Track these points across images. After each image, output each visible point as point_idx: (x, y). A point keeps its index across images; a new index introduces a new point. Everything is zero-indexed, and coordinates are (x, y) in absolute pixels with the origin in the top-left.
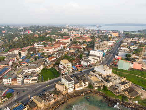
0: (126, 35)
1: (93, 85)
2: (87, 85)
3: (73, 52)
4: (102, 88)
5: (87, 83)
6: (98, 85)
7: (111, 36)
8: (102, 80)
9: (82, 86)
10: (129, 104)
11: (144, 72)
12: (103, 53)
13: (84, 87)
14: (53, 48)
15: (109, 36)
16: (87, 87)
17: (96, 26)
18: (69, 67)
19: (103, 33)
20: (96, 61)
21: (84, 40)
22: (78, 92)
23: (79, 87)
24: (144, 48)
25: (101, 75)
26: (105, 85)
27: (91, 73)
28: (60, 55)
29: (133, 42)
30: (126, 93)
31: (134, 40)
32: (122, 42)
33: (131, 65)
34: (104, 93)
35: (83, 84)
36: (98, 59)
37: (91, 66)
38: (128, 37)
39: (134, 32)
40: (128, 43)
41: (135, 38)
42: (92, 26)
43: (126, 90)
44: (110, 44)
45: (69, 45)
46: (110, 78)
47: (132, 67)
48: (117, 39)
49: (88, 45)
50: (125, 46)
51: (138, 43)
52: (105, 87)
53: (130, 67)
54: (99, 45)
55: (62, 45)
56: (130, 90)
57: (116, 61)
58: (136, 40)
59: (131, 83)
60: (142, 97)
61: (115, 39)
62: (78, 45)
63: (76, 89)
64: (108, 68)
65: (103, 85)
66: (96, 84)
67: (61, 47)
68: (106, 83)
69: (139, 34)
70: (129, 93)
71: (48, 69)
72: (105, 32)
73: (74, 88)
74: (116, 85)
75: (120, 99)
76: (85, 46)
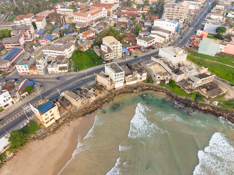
1: (153, 78)
2: (144, 78)
3: (123, 23)
4: (167, 82)
5: (145, 74)
6: (162, 78)
8: (170, 70)
9: (136, 79)
10: (204, 105)
12: (176, 25)
13: (139, 80)
14: (89, 15)
16: (144, 81)
18: (117, 50)
20: (163, 39)
22: (130, 87)
23: (132, 80)
25: (168, 64)
26: (173, 79)
27: (153, 59)
28: (101, 28)
30: (204, 90)
32: (215, 4)
33: (222, 47)
34: (169, 90)
35: (138, 76)
36: (167, 35)
37: (153, 48)
40: (226, 6)
43: (204, 86)
44: (192, 7)
45: (118, 8)
46: (181, 68)
47: (223, 51)
49: (151, 8)
52: (172, 82)
53: (219, 51)
54: (172, 9)
55: (104, 9)
56: (211, 87)
57: (197, 39)
59: (214, 76)
60: (227, 97)
62: (134, 10)
63: (127, 84)
64: (181, 51)
65: (169, 77)
66: (159, 76)
67: (103, 13)
68: (174, 75)
70: (208, 90)
71: (83, 52)
73: (125, 82)
74: (189, 79)
75: (192, 99)
76: (146, 10)
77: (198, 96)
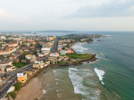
0: (58, 38)
1: (52, 62)
2: (49, 63)
3: (27, 52)
5: (49, 62)
6: (55, 62)
7: (49, 40)
8: (56, 59)
9: (47, 64)
10: (69, 64)
11: (72, 54)
12: (50, 49)
14: (10, 51)
15: (48, 40)
17: (31, 33)
19: (42, 38)
21: (31, 43)
22: (46, 67)
24: (70, 45)
25: (55, 57)
27: (49, 57)
28: (19, 55)
29: (64, 42)
31: (64, 41)
32: (58, 43)
33: (66, 51)
35: (47, 62)
36: (48, 52)
37: (46, 57)
38: (60, 40)
39: (62, 36)
40: (61, 43)
41: (64, 40)
42: (27, 33)
43: (67, 60)
44: (51, 44)
46: (59, 57)
48: (54, 41)
49: (35, 46)
50: (60, 45)
51: (67, 43)
53: (66, 53)
55: (14, 48)
56: (69, 60)
57: (59, 51)
58: (65, 41)
59: (68, 57)
60: (73, 61)
61: (53, 41)
63: (44, 66)
65: (57, 61)
67: (15, 50)
68: (58, 59)
69: (65, 37)
72: (42, 37)
73: (43, 65)
74: (63, 59)
75: (66, 64)
76: (33, 47)
77: (67, 63)
